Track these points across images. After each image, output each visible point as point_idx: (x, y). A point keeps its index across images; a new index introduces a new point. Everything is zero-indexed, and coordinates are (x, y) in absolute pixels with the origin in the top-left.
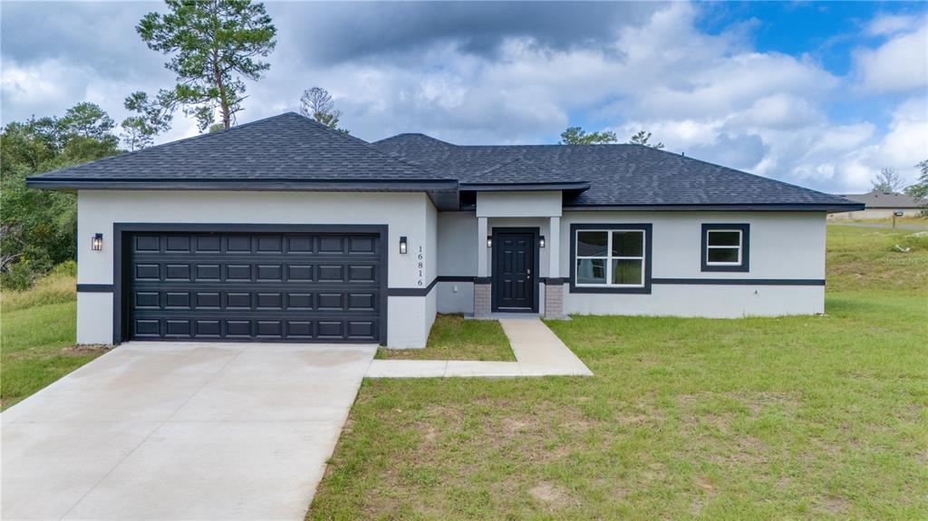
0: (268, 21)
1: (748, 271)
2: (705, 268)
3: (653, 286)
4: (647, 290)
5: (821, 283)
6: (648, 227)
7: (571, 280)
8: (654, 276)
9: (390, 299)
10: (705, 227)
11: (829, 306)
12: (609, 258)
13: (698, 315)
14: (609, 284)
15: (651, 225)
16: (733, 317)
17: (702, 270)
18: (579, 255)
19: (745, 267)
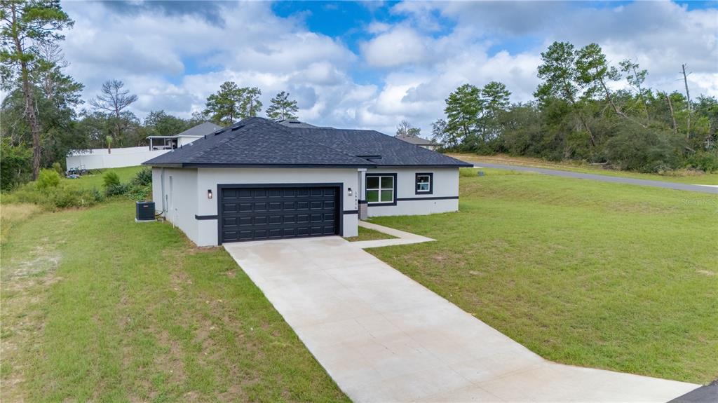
1: (432, 194)
2: (417, 193)
3: (398, 202)
4: (395, 204)
5: (457, 198)
6: (395, 175)
8: (398, 197)
9: (344, 215)
10: (417, 174)
11: (461, 207)
12: (380, 189)
13: (404, 214)
14: (380, 202)
16: (427, 214)
18: (369, 188)
19: (431, 192)
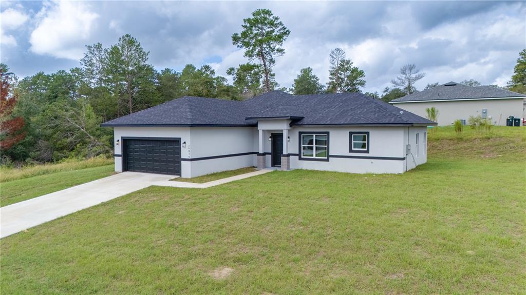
0: (285, 28)
1: (369, 153)
3: (330, 158)
4: (328, 160)
6: (328, 134)
7: (299, 155)
8: (330, 154)
9: (182, 162)
10: (350, 133)
12: (314, 146)
14: (315, 157)
15: (329, 132)
17: (350, 152)
18: (303, 144)
19: (368, 151)
